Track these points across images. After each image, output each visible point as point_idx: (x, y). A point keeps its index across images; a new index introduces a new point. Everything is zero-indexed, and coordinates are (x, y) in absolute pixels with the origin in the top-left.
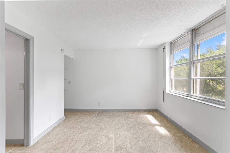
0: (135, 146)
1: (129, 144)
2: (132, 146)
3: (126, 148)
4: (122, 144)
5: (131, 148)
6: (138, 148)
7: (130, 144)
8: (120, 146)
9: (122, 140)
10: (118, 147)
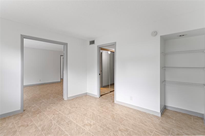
0: (57, 131)
1: (64, 130)
2: (60, 130)
3: (64, 126)
4: (70, 126)
5: (59, 128)
6: (53, 131)
7: (62, 130)
8: (70, 124)
9: (72, 130)
10: (71, 123)
